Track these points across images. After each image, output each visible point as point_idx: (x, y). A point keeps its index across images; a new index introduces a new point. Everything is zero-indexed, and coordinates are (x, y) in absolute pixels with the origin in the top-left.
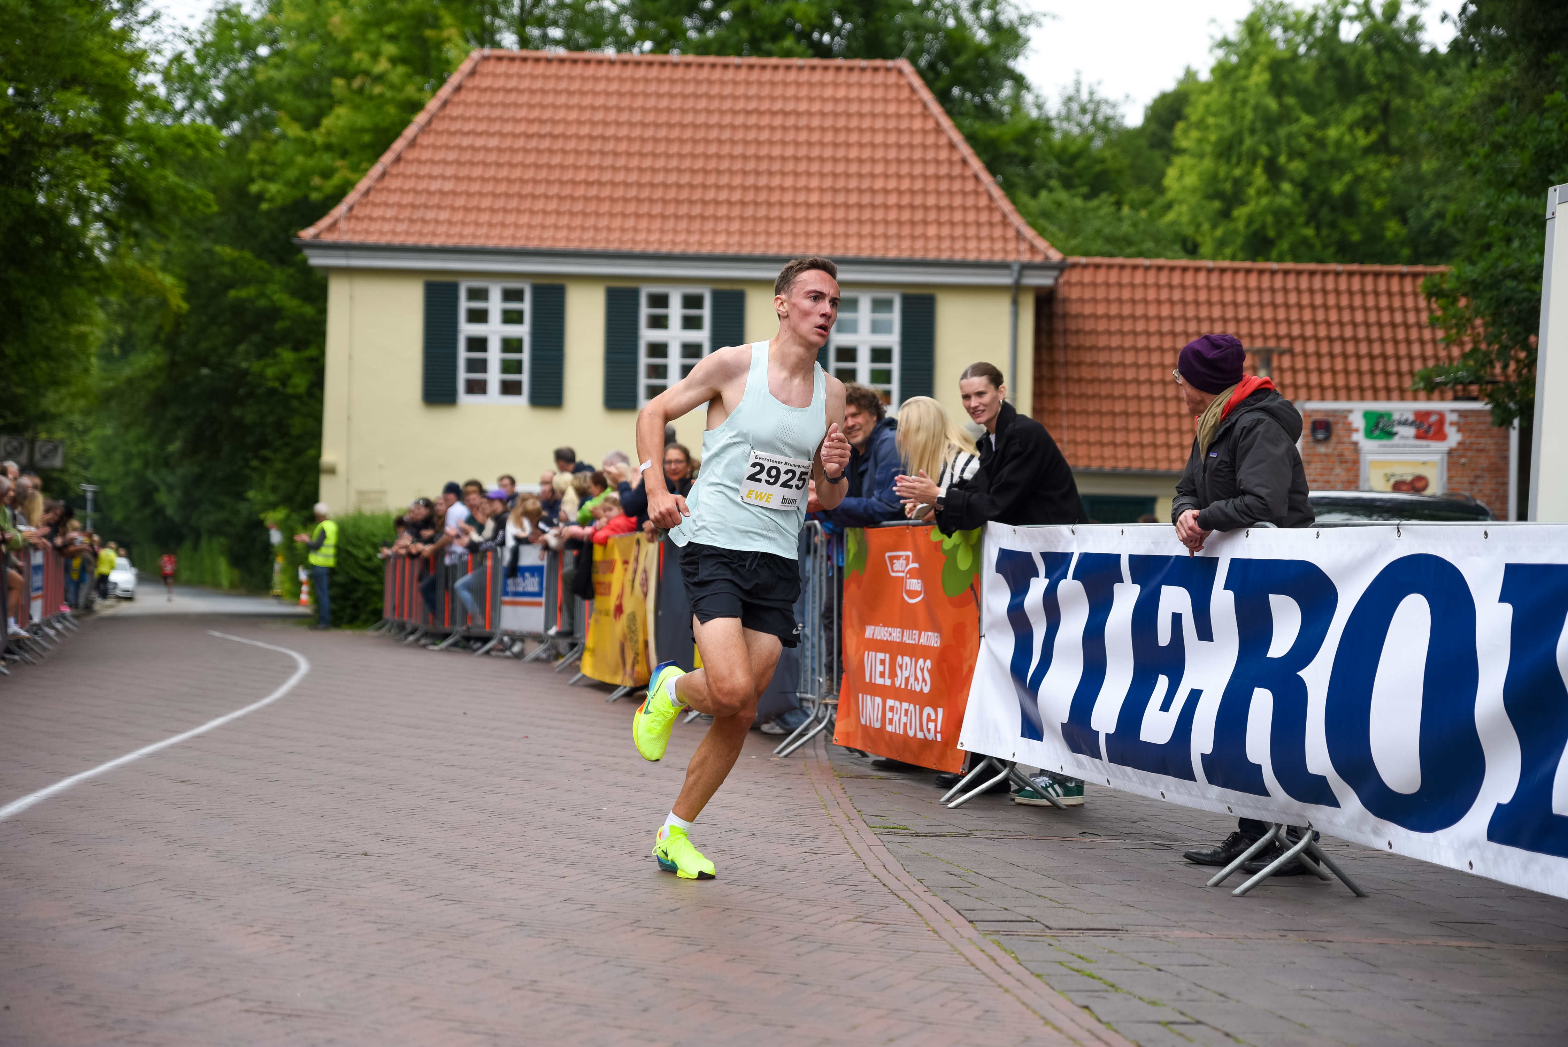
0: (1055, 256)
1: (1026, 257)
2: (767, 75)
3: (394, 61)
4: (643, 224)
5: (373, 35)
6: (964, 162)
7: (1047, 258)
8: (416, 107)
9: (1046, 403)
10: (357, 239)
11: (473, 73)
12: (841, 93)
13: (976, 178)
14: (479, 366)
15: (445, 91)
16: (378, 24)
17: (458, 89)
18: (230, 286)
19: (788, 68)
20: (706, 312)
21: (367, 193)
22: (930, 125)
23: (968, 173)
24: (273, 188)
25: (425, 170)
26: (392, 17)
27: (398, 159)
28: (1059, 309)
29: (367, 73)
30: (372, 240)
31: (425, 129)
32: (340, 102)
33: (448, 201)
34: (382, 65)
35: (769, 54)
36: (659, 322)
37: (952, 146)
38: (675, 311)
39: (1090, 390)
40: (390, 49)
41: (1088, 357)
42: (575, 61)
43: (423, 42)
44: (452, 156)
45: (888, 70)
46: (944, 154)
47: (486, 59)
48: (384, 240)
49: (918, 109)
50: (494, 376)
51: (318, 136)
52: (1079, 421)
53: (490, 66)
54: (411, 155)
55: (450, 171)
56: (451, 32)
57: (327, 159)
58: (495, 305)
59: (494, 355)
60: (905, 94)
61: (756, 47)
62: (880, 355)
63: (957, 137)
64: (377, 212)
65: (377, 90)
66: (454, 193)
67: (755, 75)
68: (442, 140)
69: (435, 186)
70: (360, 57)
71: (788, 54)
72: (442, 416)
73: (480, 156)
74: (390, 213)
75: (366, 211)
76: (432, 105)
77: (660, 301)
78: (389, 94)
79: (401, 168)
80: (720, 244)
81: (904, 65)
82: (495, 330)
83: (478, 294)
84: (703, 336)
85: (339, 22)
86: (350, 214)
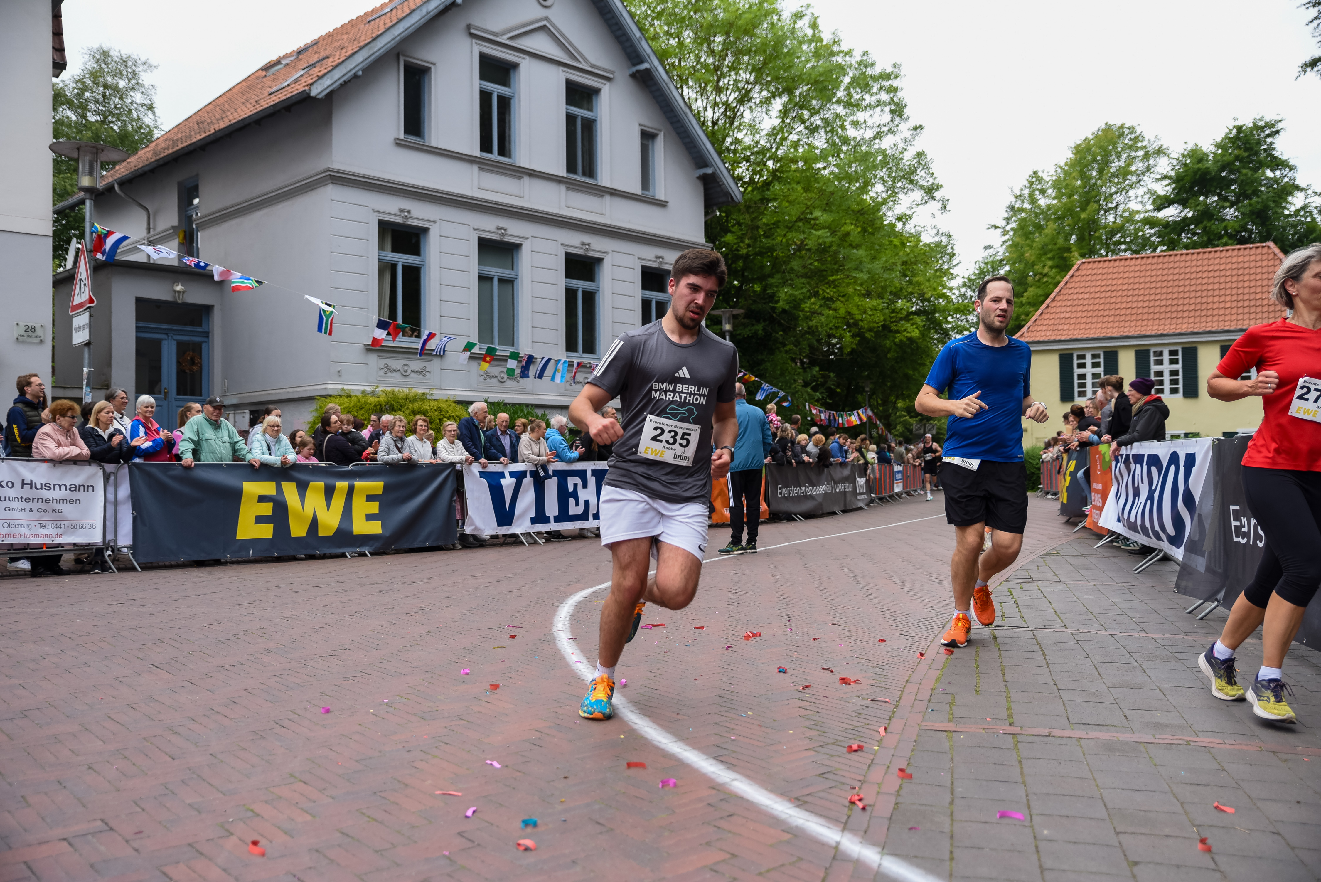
2: (1206, 256)
3: (1051, 267)
4: (1151, 322)
5: (1044, 258)
8: (1056, 285)
11: (1078, 269)
12: (1241, 259)
14: (1083, 385)
15: (1067, 278)
16: (1045, 254)
17: (1072, 276)
19: (1216, 251)
20: (1180, 357)
21: (1035, 321)
25: (1059, 310)
26: (1051, 251)
27: (1048, 307)
29: (1041, 274)
30: (1037, 339)
31: (1059, 293)
33: (1068, 321)
34: (1047, 270)
35: (1217, 246)
36: (1160, 362)
38: (1166, 357)
40: (1050, 263)
42: (1133, 258)
43: (1064, 259)
44: (1069, 303)
45: (1263, 247)
47: (1084, 263)
48: (1043, 339)
50: (1090, 389)
53: (1086, 265)
54: (1053, 305)
55: (1068, 309)
58: (1089, 361)
59: (1089, 381)
60: (1271, 256)
61: (1207, 244)
64: (1039, 328)
65: (1045, 280)
66: (1070, 318)
68: (1066, 297)
69: (1062, 316)
70: (1038, 268)
71: (1224, 245)
73: (1081, 302)
74: (1044, 328)
75: (1035, 328)
76: (1062, 284)
77: (1159, 354)
78: (1050, 280)
79: (1049, 309)
80: (1186, 328)
81: (1271, 244)
82: (1089, 371)
83: (1082, 357)
84: (1179, 367)
85: (1030, 255)
86: (1030, 330)
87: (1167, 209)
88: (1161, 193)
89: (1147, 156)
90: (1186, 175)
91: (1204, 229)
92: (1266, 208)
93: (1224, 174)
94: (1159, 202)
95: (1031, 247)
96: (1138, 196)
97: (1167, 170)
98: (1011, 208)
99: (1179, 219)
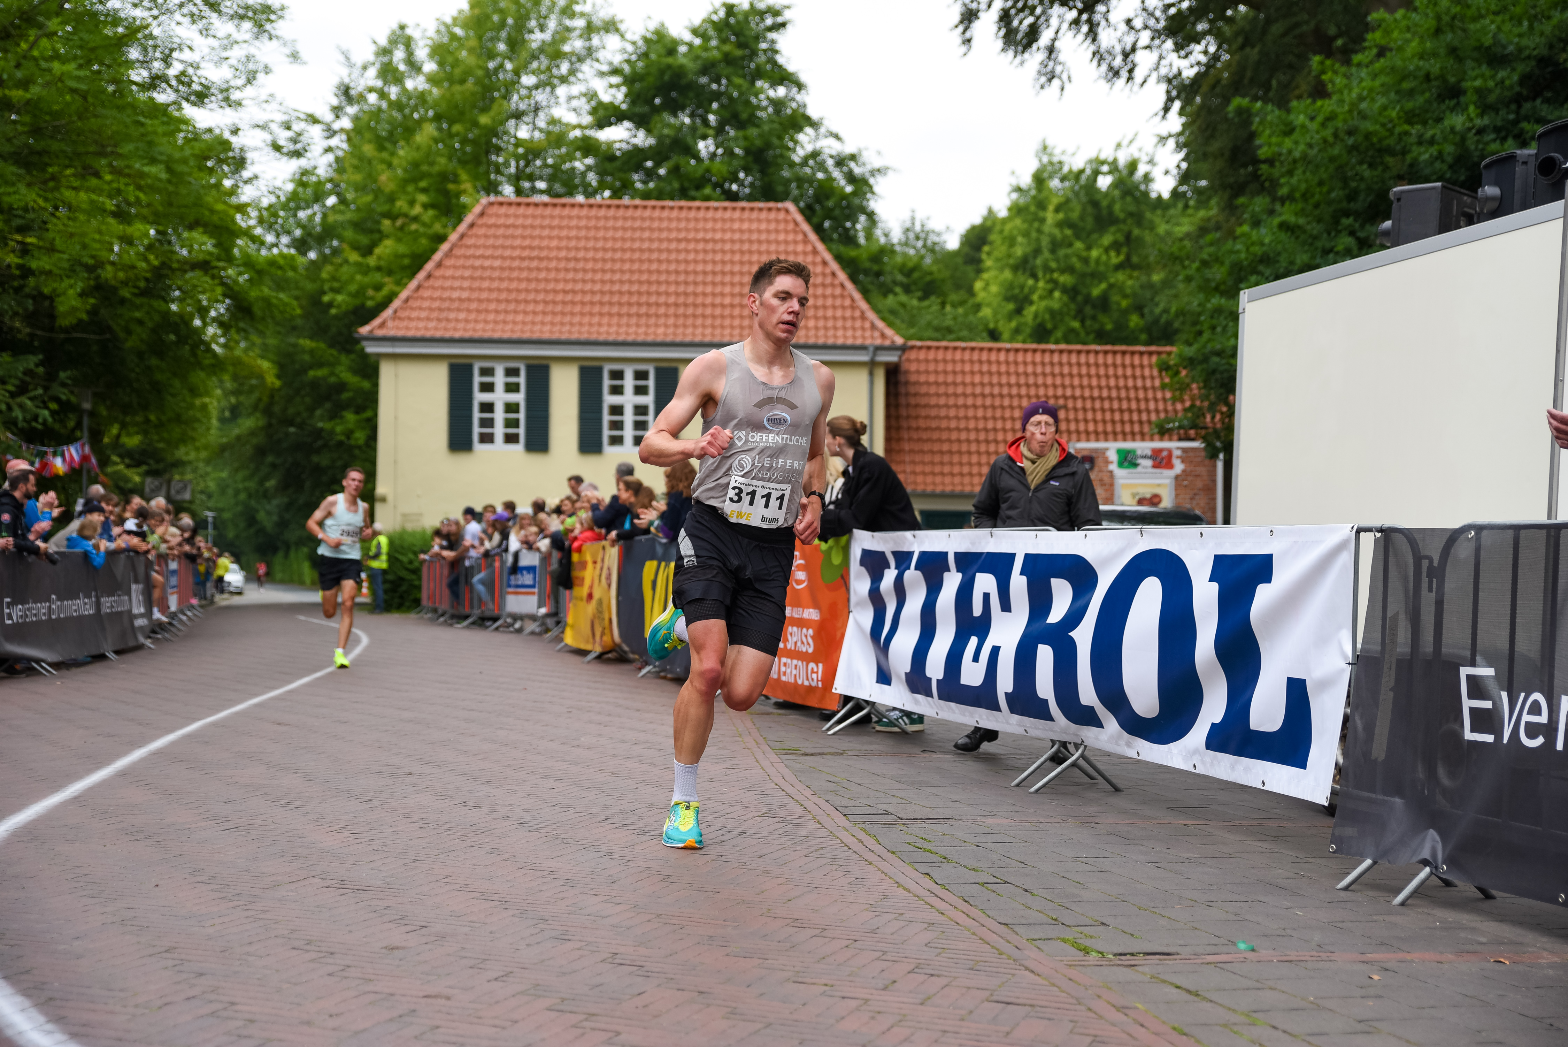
0: (899, 341)
1: (878, 342)
2: (692, 214)
3: (425, 206)
4: (605, 320)
5: (410, 188)
6: (834, 274)
7: (893, 342)
8: (441, 239)
9: (894, 445)
10: (400, 333)
11: (482, 214)
12: (746, 226)
13: (842, 286)
14: (488, 423)
15: (462, 227)
16: (414, 180)
17: (472, 225)
18: (311, 368)
19: (708, 208)
20: (651, 383)
21: (407, 300)
22: (809, 248)
23: (836, 282)
24: (340, 298)
25: (448, 283)
26: (423, 176)
27: (429, 276)
28: (902, 378)
29: (406, 215)
30: (411, 334)
31: (449, 254)
32: (387, 237)
33: (465, 305)
34: (417, 210)
35: (694, 199)
36: (617, 390)
37: (825, 263)
38: (629, 382)
39: (925, 435)
40: (422, 198)
41: (923, 412)
42: (555, 205)
43: (446, 193)
44: (467, 273)
45: (778, 210)
47: (491, 204)
48: (419, 334)
49: (800, 237)
50: (499, 430)
51: (372, 261)
52: (918, 458)
53: (495, 209)
54: (438, 273)
55: (466, 284)
56: (467, 186)
57: (377, 277)
58: (499, 379)
59: (499, 415)
60: (791, 226)
61: (684, 194)
63: (828, 257)
64: (414, 314)
65: (414, 227)
66: (469, 300)
67: (684, 214)
68: (461, 262)
69: (455, 294)
70: (401, 204)
71: (707, 198)
72: (462, 460)
73: (487, 273)
74: (423, 314)
75: (407, 313)
76: (453, 237)
77: (618, 375)
78: (422, 230)
79: (431, 282)
80: (660, 334)
81: (790, 206)
82: (499, 397)
83: (488, 372)
84: (648, 399)
85: (386, 179)
86: (395, 316)
87: (613, 128)
88: (606, 98)
89: (590, 29)
90: (648, 74)
91: (675, 171)
92: (768, 145)
93: (703, 80)
94: (601, 113)
95: (390, 165)
96: (570, 98)
97: (617, 59)
98: (345, 92)
99: (629, 147)
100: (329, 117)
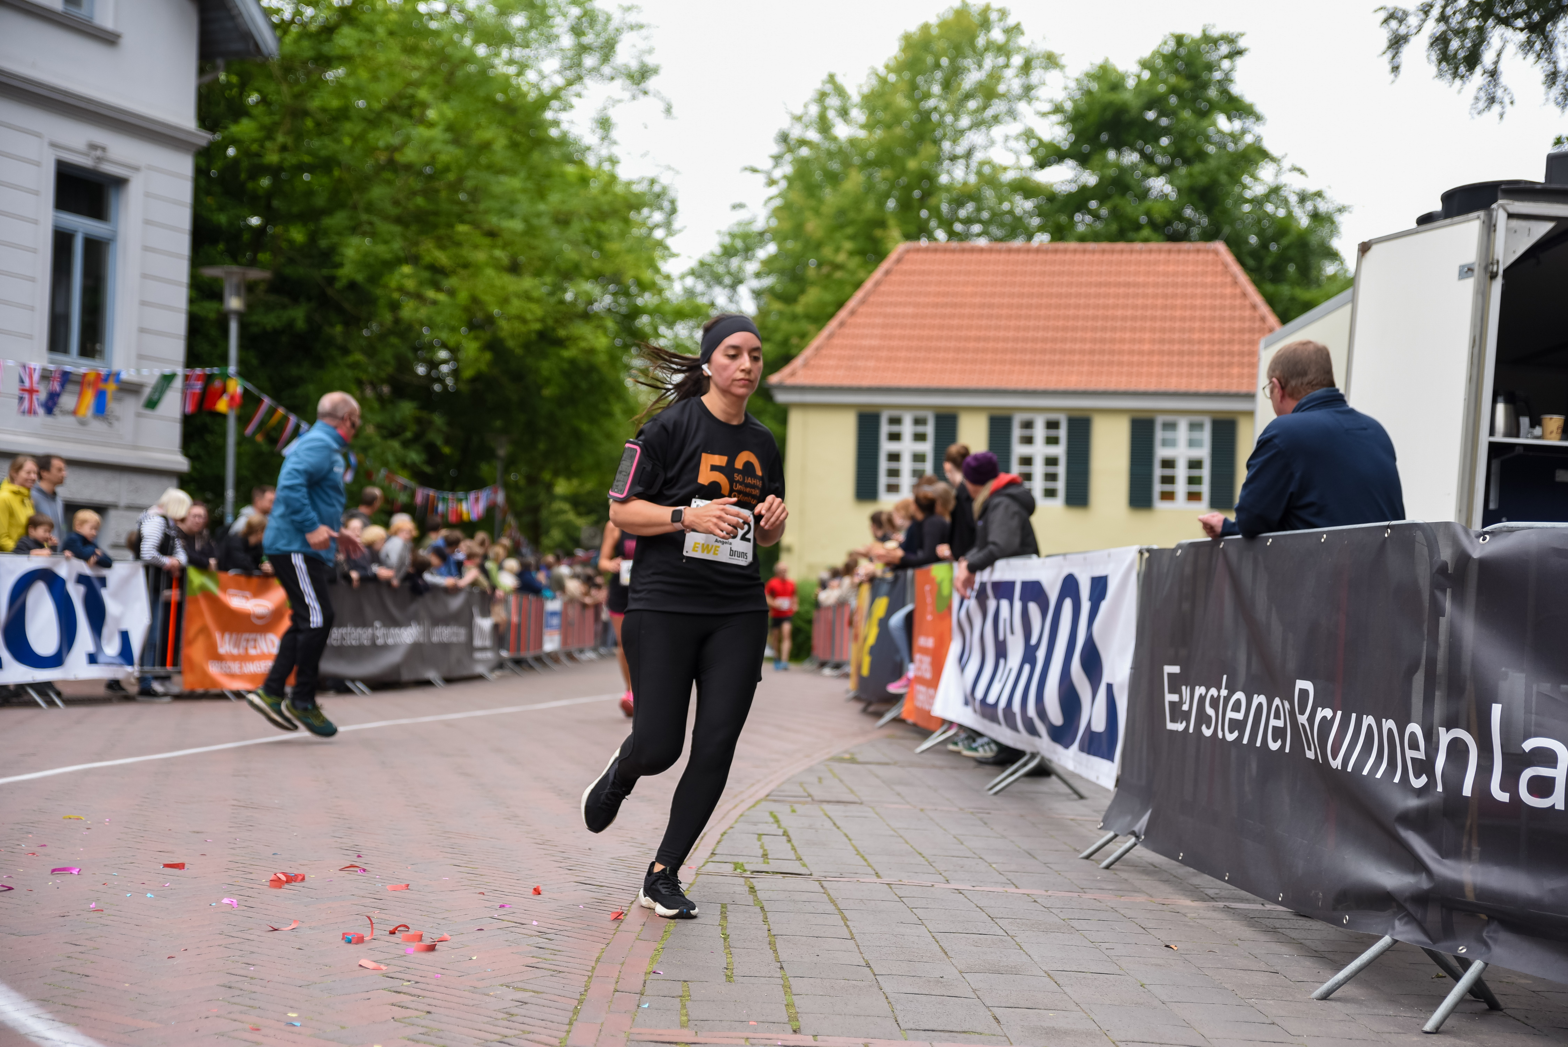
3: (850, 253)
4: (1017, 367)
5: (838, 235)
6: (1263, 319)
8: (858, 285)
10: (809, 382)
11: (899, 261)
12: (1171, 268)
13: (1272, 330)
14: (895, 473)
15: (878, 274)
16: (841, 227)
17: (888, 273)
20: (1062, 433)
21: (818, 349)
22: (1238, 291)
23: (1265, 326)
25: (859, 331)
26: (851, 223)
27: (842, 324)
29: (831, 263)
30: (820, 382)
31: (863, 302)
32: (813, 283)
33: (875, 353)
34: (841, 258)
35: (1131, 241)
36: (1028, 440)
37: (1254, 307)
38: (1039, 432)
40: (848, 245)
42: (993, 249)
43: (873, 240)
44: (879, 321)
45: (1207, 250)
46: (1247, 313)
47: (908, 250)
48: (827, 383)
49: (1229, 280)
50: (906, 481)
51: (799, 308)
53: (910, 255)
54: (850, 321)
55: (877, 332)
56: (895, 232)
58: (907, 428)
59: (906, 465)
60: (1220, 268)
61: (1117, 236)
62: (1195, 464)
63: (1257, 299)
64: (824, 362)
65: (838, 275)
66: (879, 348)
67: (1107, 257)
68: (874, 310)
69: (866, 342)
70: (827, 252)
73: (899, 321)
74: (833, 362)
75: (818, 362)
76: (868, 285)
77: (1028, 425)
78: (847, 277)
79: (844, 330)
80: (1073, 382)
81: (1220, 246)
82: (907, 447)
83: (896, 421)
84: (1060, 451)
85: (814, 226)
86: (806, 365)
87: (1055, 168)
88: (1046, 137)
89: (1027, 67)
90: (1091, 111)
92: (1215, 183)
93: (1151, 115)
94: (1042, 152)
95: (817, 212)
96: (1007, 138)
97: (1060, 96)
98: (784, 138)
99: (1073, 188)
100: (768, 164)
